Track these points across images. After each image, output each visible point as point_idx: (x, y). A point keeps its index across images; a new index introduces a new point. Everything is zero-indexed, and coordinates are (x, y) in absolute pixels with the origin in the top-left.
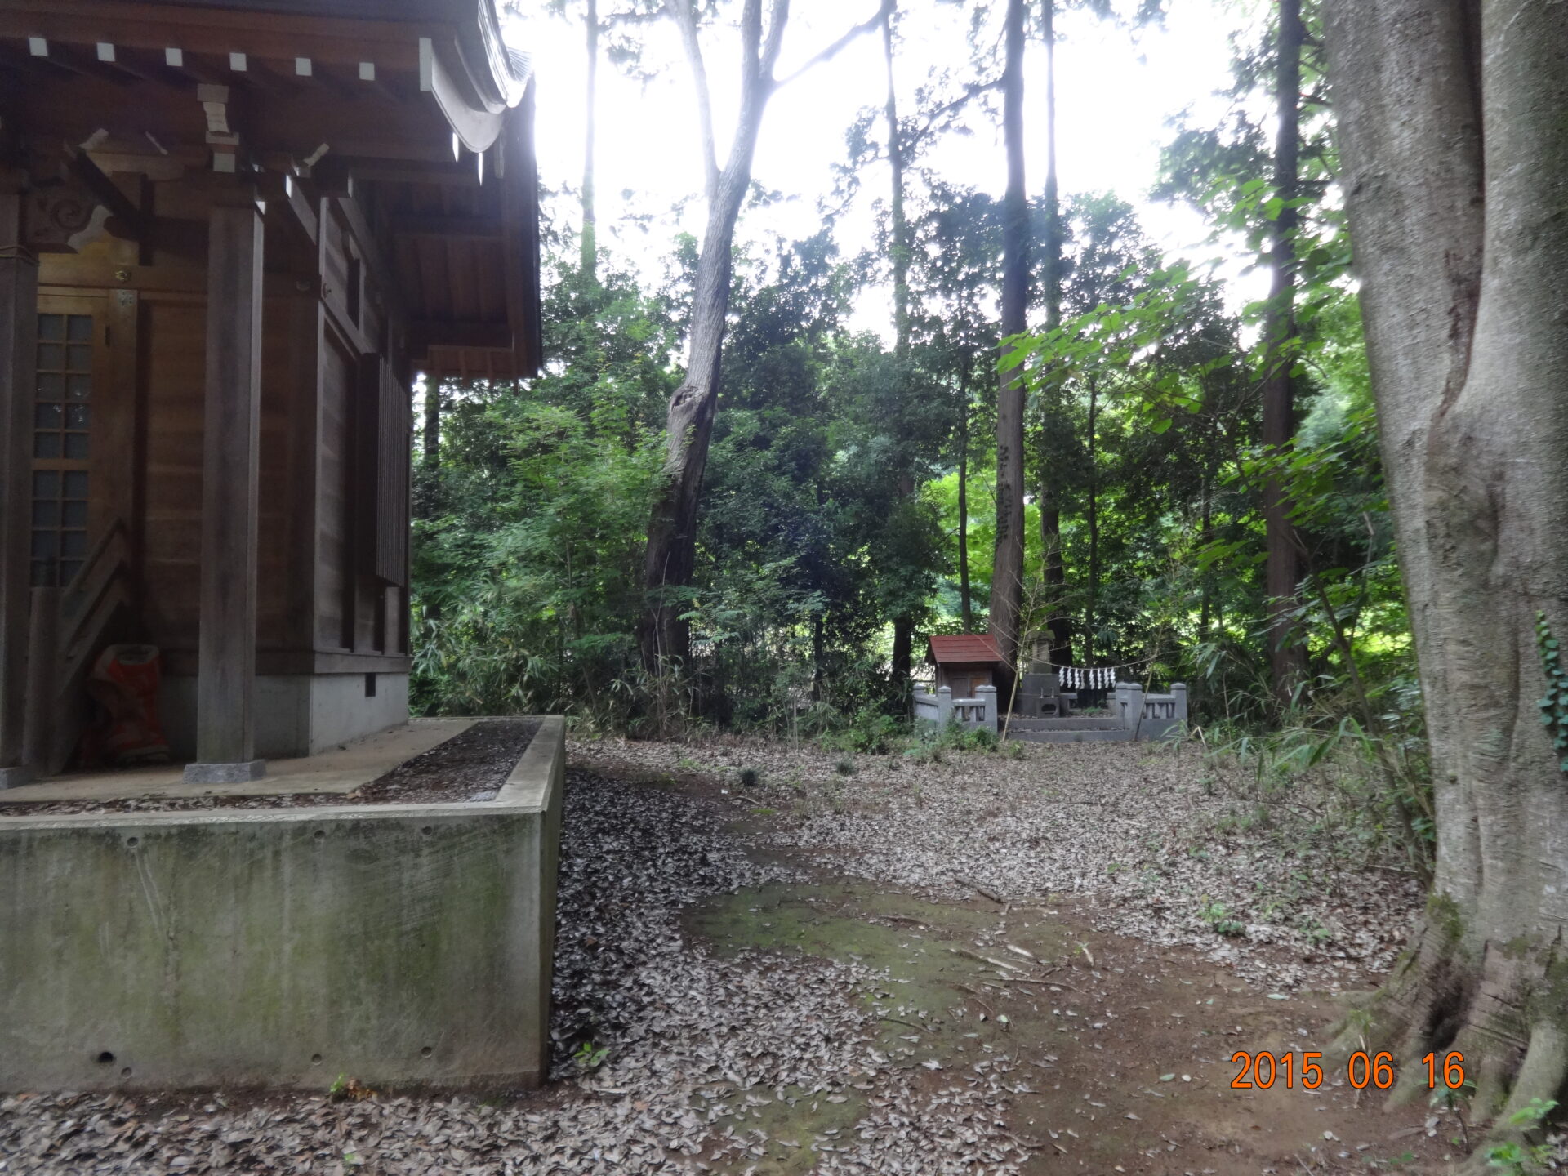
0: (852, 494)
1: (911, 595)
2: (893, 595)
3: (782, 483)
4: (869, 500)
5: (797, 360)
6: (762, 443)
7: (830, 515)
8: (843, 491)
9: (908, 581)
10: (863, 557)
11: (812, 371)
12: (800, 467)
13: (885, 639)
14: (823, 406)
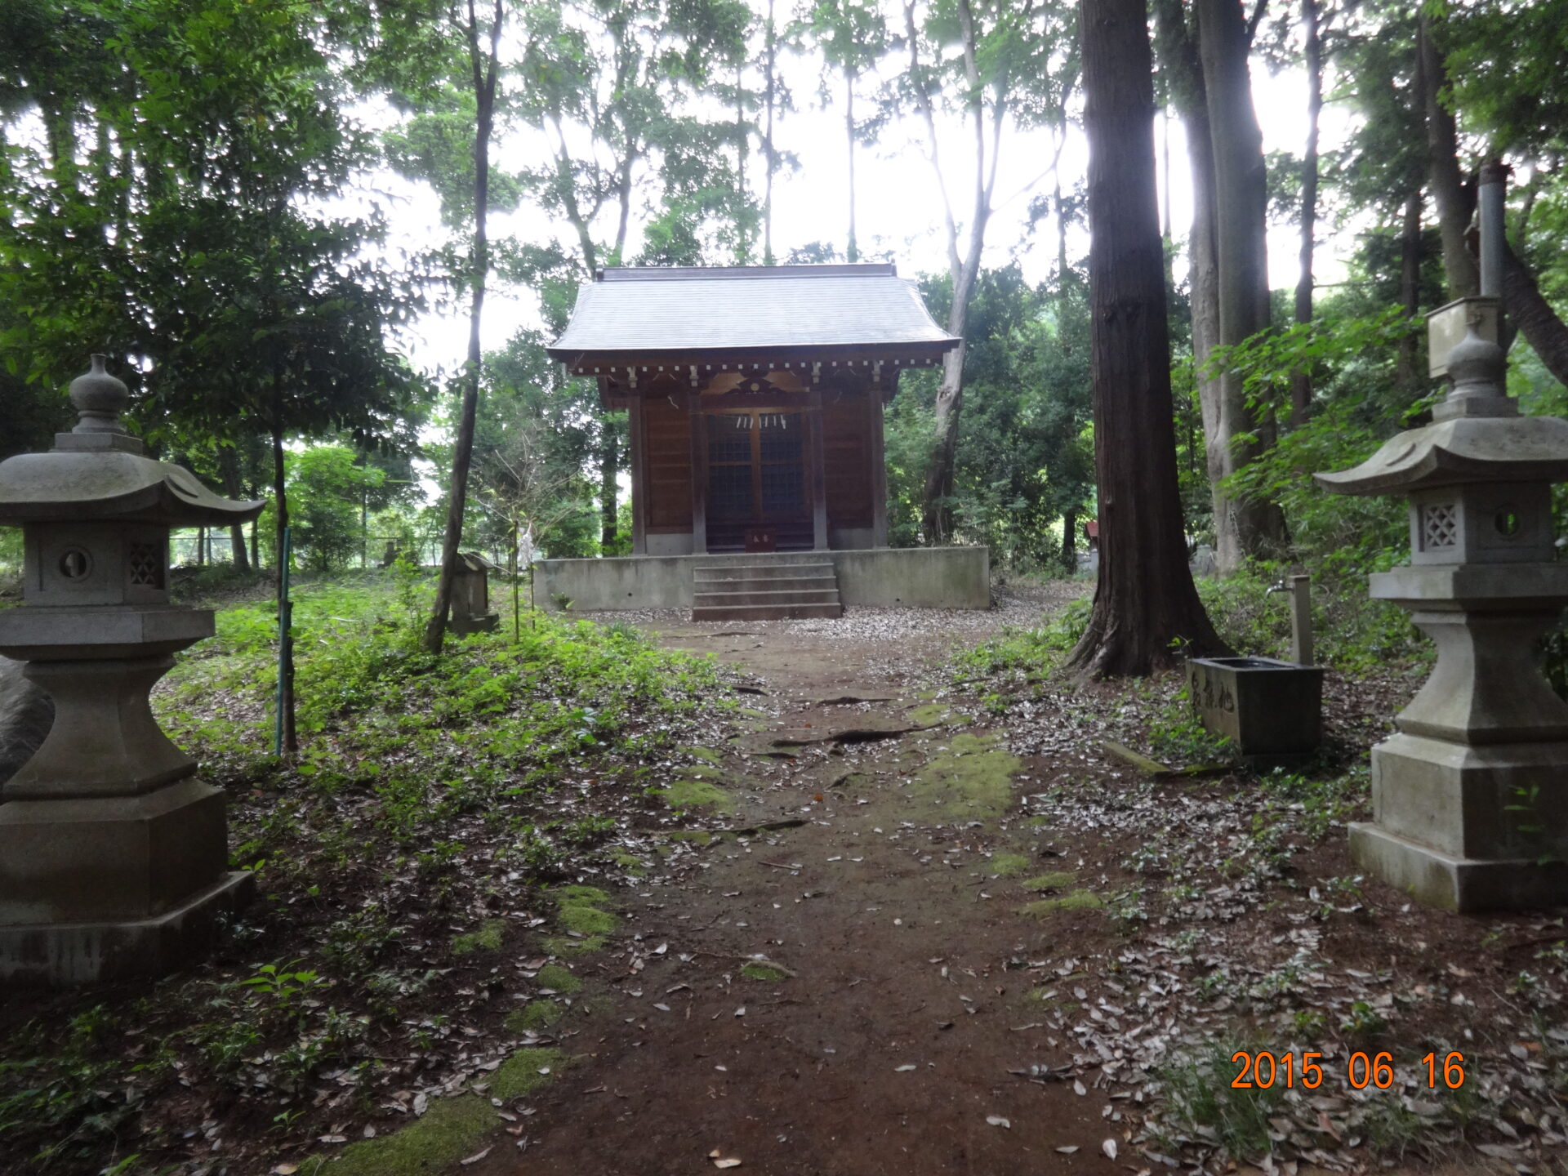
0: (1035, 437)
1: (1074, 498)
2: (1064, 499)
3: (995, 434)
4: (1047, 440)
5: (996, 350)
6: (982, 410)
7: (1023, 452)
8: (1029, 435)
9: (1073, 491)
10: (1042, 474)
11: (1007, 357)
12: (1004, 422)
13: (1058, 527)
14: (1016, 380)
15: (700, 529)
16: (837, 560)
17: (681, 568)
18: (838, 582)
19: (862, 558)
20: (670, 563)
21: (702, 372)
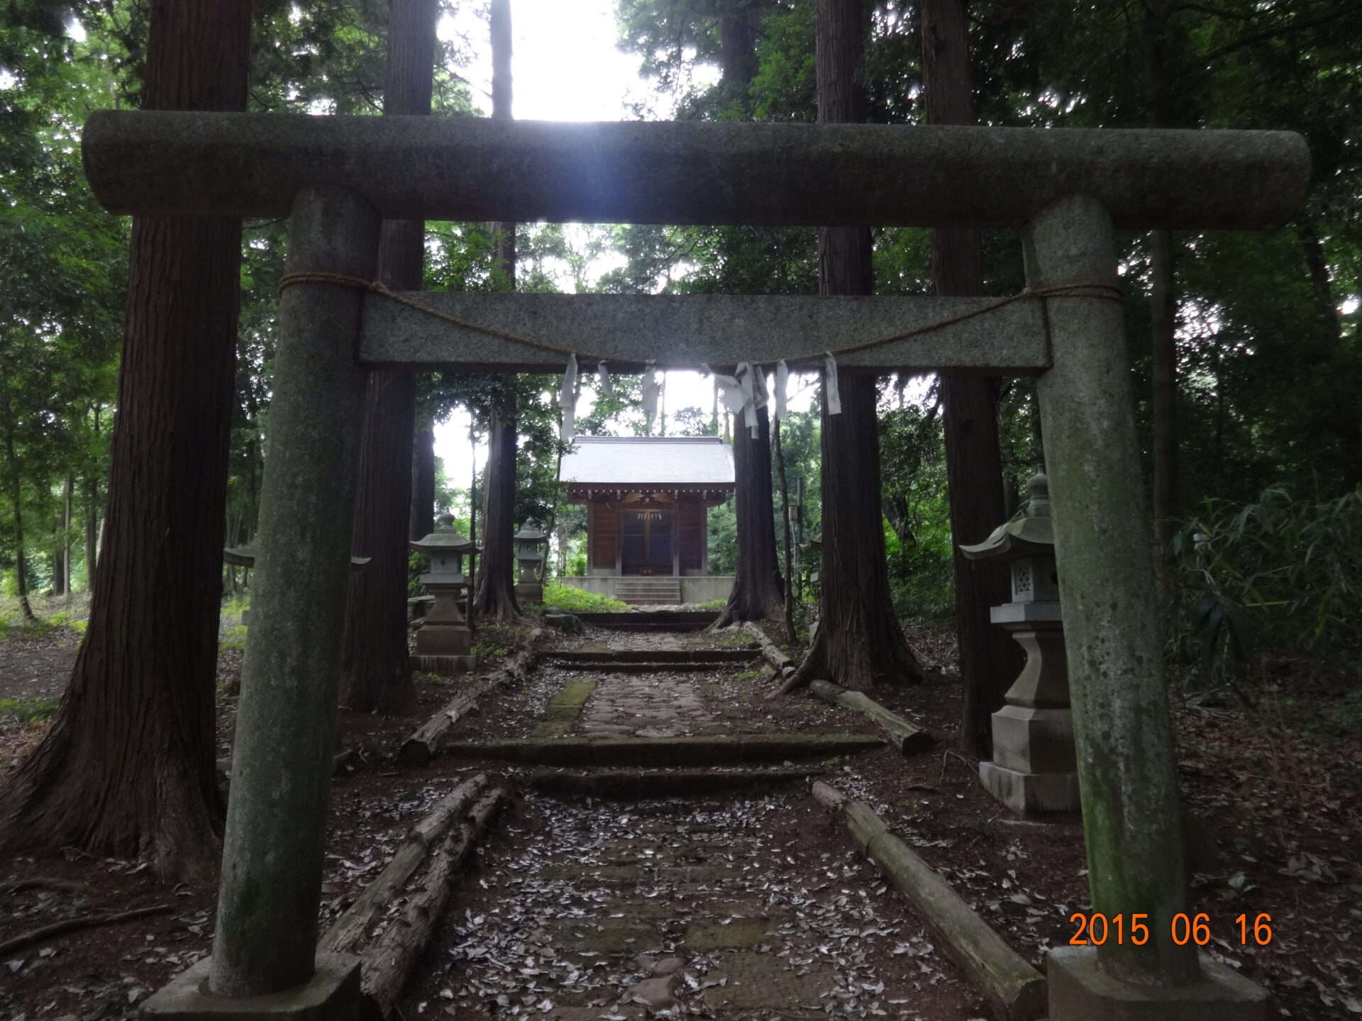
15: (619, 566)
16: (681, 582)
17: (610, 583)
18: (681, 591)
19: (693, 581)
20: (604, 580)
21: (622, 493)
